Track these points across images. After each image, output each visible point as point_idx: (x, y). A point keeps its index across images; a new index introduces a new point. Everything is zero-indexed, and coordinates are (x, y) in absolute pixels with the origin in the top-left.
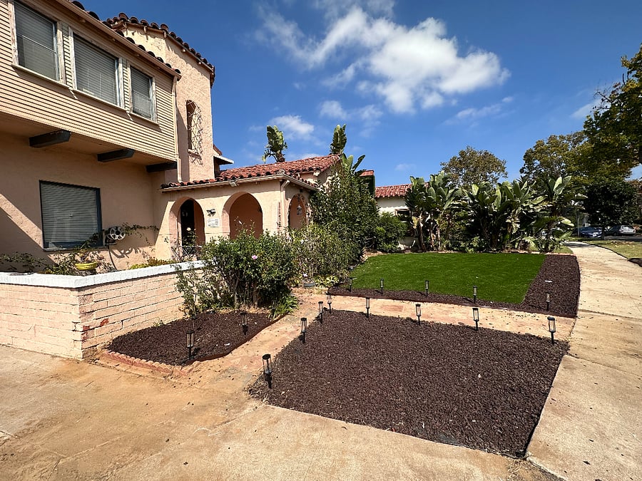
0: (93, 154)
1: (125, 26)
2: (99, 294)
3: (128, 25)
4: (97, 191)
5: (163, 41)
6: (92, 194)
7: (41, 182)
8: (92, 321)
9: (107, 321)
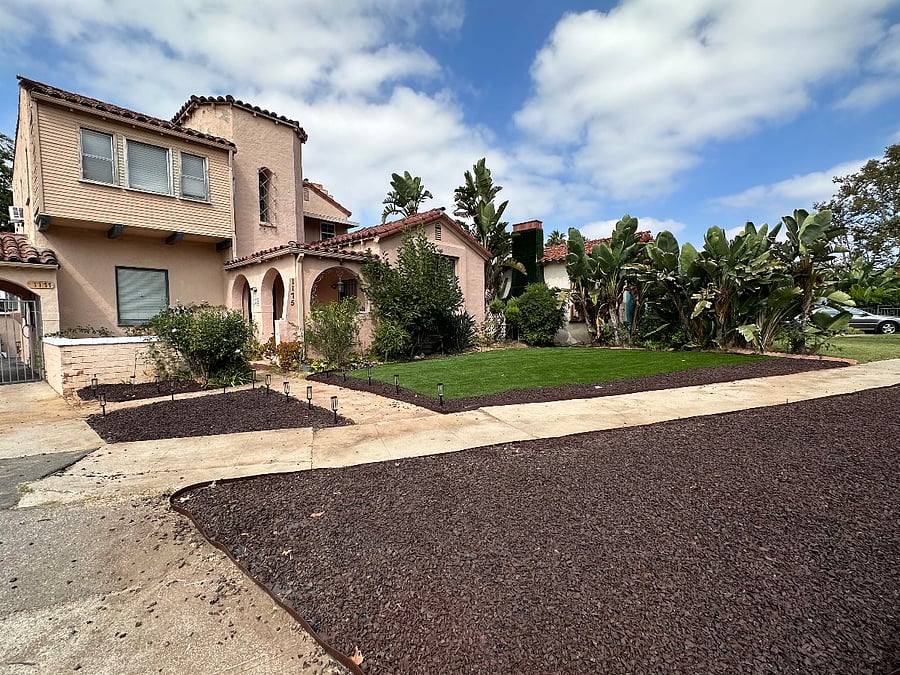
0: (162, 238)
1: (197, 106)
2: (76, 352)
3: (199, 105)
4: (166, 271)
5: (230, 111)
6: (163, 274)
7: (117, 267)
8: (71, 371)
9: (82, 372)
